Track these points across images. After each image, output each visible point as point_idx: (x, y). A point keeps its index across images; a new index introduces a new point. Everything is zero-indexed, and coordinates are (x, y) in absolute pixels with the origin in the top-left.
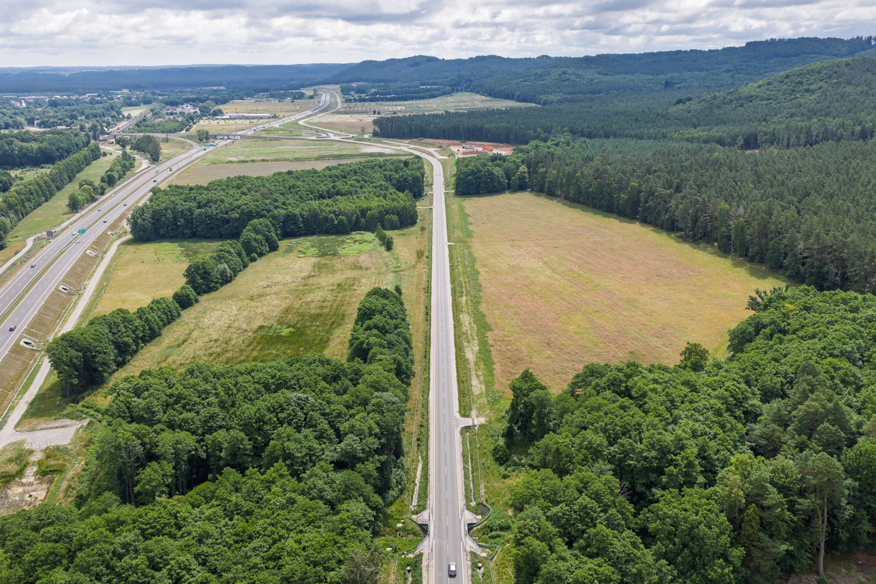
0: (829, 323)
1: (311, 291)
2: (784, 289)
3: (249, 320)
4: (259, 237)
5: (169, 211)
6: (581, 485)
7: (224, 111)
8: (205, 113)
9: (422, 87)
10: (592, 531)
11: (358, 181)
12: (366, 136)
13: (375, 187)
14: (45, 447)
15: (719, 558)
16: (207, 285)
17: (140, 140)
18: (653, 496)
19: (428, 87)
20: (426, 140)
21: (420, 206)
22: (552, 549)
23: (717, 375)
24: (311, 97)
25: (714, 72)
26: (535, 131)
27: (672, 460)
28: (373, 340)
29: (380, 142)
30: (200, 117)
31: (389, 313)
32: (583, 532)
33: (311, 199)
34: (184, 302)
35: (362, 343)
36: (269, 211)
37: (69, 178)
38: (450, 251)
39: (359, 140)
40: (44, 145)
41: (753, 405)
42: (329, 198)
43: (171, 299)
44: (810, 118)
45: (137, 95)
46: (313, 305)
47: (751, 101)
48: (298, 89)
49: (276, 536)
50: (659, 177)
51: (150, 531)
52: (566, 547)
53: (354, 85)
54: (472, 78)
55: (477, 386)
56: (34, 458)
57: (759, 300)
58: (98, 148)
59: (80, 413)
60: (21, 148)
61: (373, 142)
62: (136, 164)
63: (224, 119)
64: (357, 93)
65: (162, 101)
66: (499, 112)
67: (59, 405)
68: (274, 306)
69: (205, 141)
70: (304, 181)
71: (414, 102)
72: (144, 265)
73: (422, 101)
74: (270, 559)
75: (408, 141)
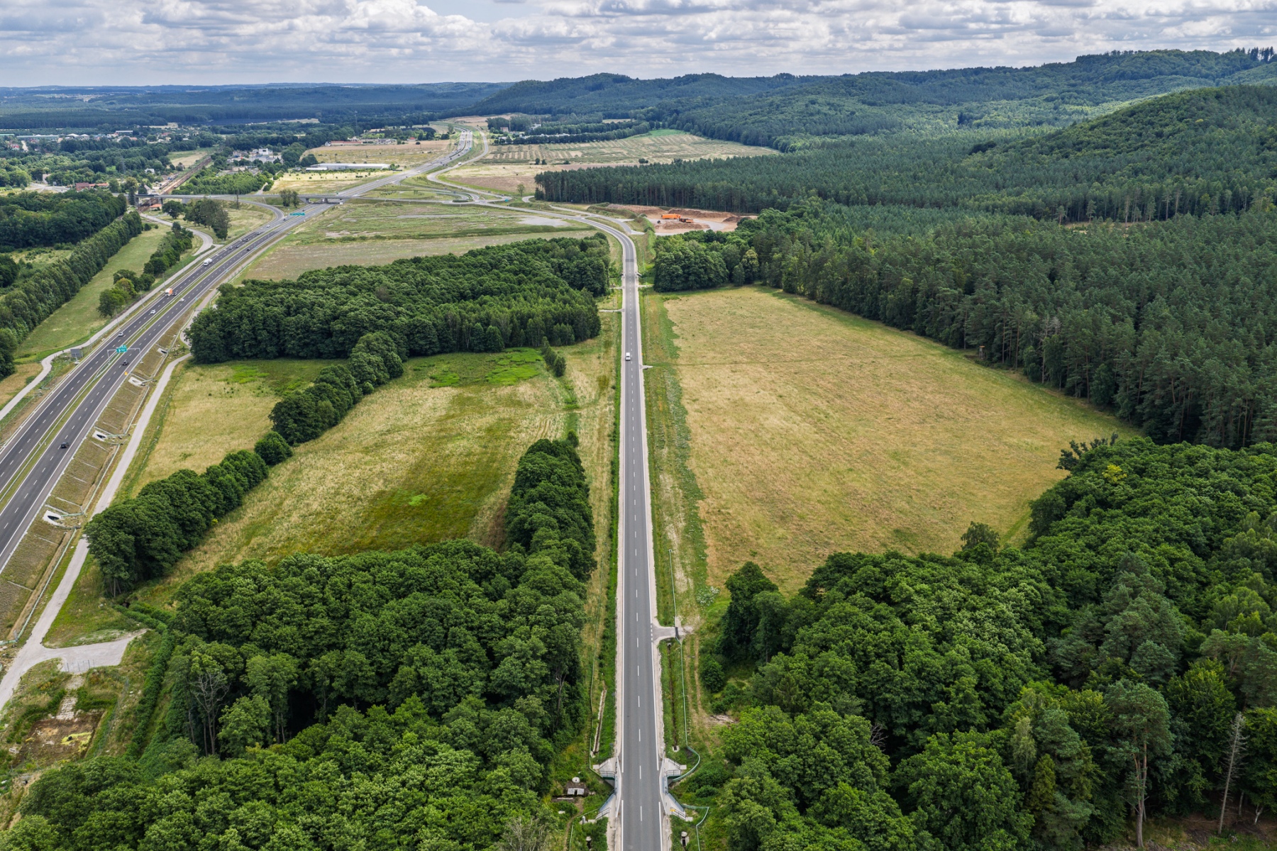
0: (1167, 492)
1: (450, 438)
2: (1109, 441)
3: (364, 483)
4: (374, 358)
5: (245, 320)
6: (819, 729)
7: (319, 159)
8: (291, 163)
9: (606, 121)
10: (832, 791)
11: (516, 273)
12: (525, 199)
13: (540, 282)
14: (85, 670)
15: (1000, 827)
16: (303, 432)
17: (199, 206)
18: (917, 741)
19: (616, 121)
20: (612, 206)
21: (604, 308)
22: (778, 817)
23: (1008, 570)
24: (445, 137)
25: (1029, 100)
26: (769, 193)
27: (943, 692)
28: (537, 517)
29: (547, 209)
30: (284, 169)
31: (560, 477)
32: (821, 792)
33: (448, 301)
34: (270, 455)
35: (523, 521)
36: (387, 319)
37: (98, 264)
38: (646, 377)
39: (516, 205)
40: (62, 215)
41: (1056, 614)
42: (474, 298)
43: (253, 452)
44: (1162, 177)
45: (191, 132)
46: (453, 461)
47: (1079, 150)
48: (425, 122)
49: (410, 801)
50: (943, 270)
51: (242, 794)
52: (797, 814)
53: (507, 117)
54: (680, 108)
55: (682, 581)
56: (72, 686)
57: (1075, 455)
58: (137, 219)
59: (133, 622)
60: (27, 220)
61: (537, 207)
62: (194, 242)
63: (319, 172)
64: (513, 129)
65: (228, 143)
66: (718, 164)
67: (103, 609)
68: (398, 462)
69: (292, 205)
70: (438, 274)
71: (594, 144)
72: (212, 399)
73: (605, 143)
74: (403, 832)
75: (586, 207)
